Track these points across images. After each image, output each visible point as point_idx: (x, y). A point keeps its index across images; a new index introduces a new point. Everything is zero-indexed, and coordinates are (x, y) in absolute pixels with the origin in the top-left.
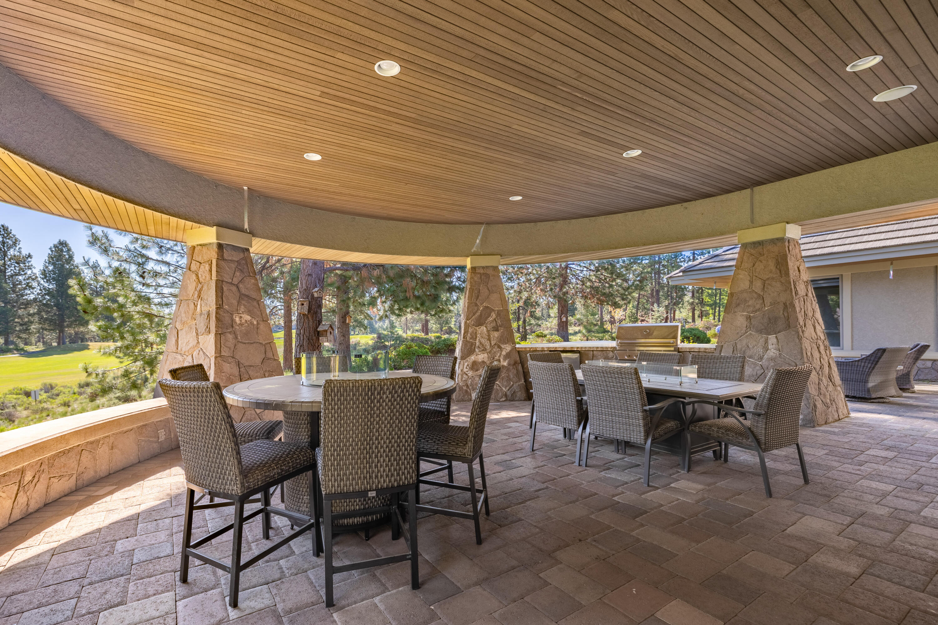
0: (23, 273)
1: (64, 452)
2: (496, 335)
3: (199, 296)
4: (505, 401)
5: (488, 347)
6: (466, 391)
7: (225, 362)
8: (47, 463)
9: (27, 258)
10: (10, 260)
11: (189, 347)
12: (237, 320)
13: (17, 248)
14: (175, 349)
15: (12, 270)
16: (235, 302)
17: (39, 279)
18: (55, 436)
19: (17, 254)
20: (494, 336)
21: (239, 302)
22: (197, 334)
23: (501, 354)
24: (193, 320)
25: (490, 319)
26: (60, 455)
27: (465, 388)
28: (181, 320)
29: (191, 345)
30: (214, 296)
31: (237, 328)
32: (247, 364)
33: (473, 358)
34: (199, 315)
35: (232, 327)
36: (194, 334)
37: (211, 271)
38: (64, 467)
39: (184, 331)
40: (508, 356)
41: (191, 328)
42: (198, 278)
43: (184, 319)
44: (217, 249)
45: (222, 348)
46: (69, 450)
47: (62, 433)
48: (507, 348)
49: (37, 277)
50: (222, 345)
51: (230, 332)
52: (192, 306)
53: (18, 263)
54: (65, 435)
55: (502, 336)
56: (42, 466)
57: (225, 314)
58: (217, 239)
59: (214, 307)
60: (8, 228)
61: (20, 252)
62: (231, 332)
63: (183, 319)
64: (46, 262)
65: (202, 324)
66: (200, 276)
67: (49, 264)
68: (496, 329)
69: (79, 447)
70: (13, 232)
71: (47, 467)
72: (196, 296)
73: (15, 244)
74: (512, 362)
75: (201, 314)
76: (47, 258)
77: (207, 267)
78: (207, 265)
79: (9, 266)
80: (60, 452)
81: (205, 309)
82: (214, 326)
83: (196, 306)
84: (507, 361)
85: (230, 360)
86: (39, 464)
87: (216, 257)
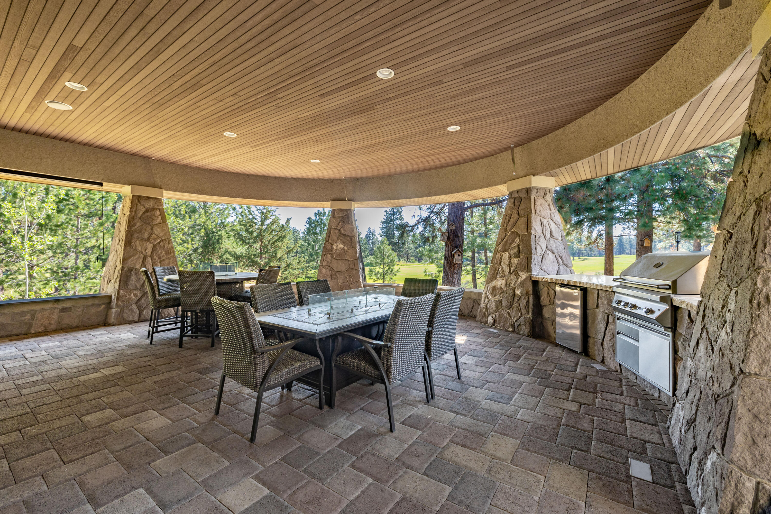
2: (516, 262)
4: (511, 332)
5: (507, 273)
6: (485, 314)
7: (324, 268)
12: (335, 247)
16: (336, 239)
20: (514, 263)
21: (338, 239)
23: (516, 281)
25: (514, 245)
27: (484, 310)
31: (334, 251)
32: (336, 270)
33: (494, 283)
40: (522, 284)
44: (331, 213)
48: (523, 276)
50: (324, 260)
55: (520, 263)
57: (329, 245)
62: (330, 253)
68: (518, 255)
74: (524, 292)
84: (520, 290)
85: (327, 267)
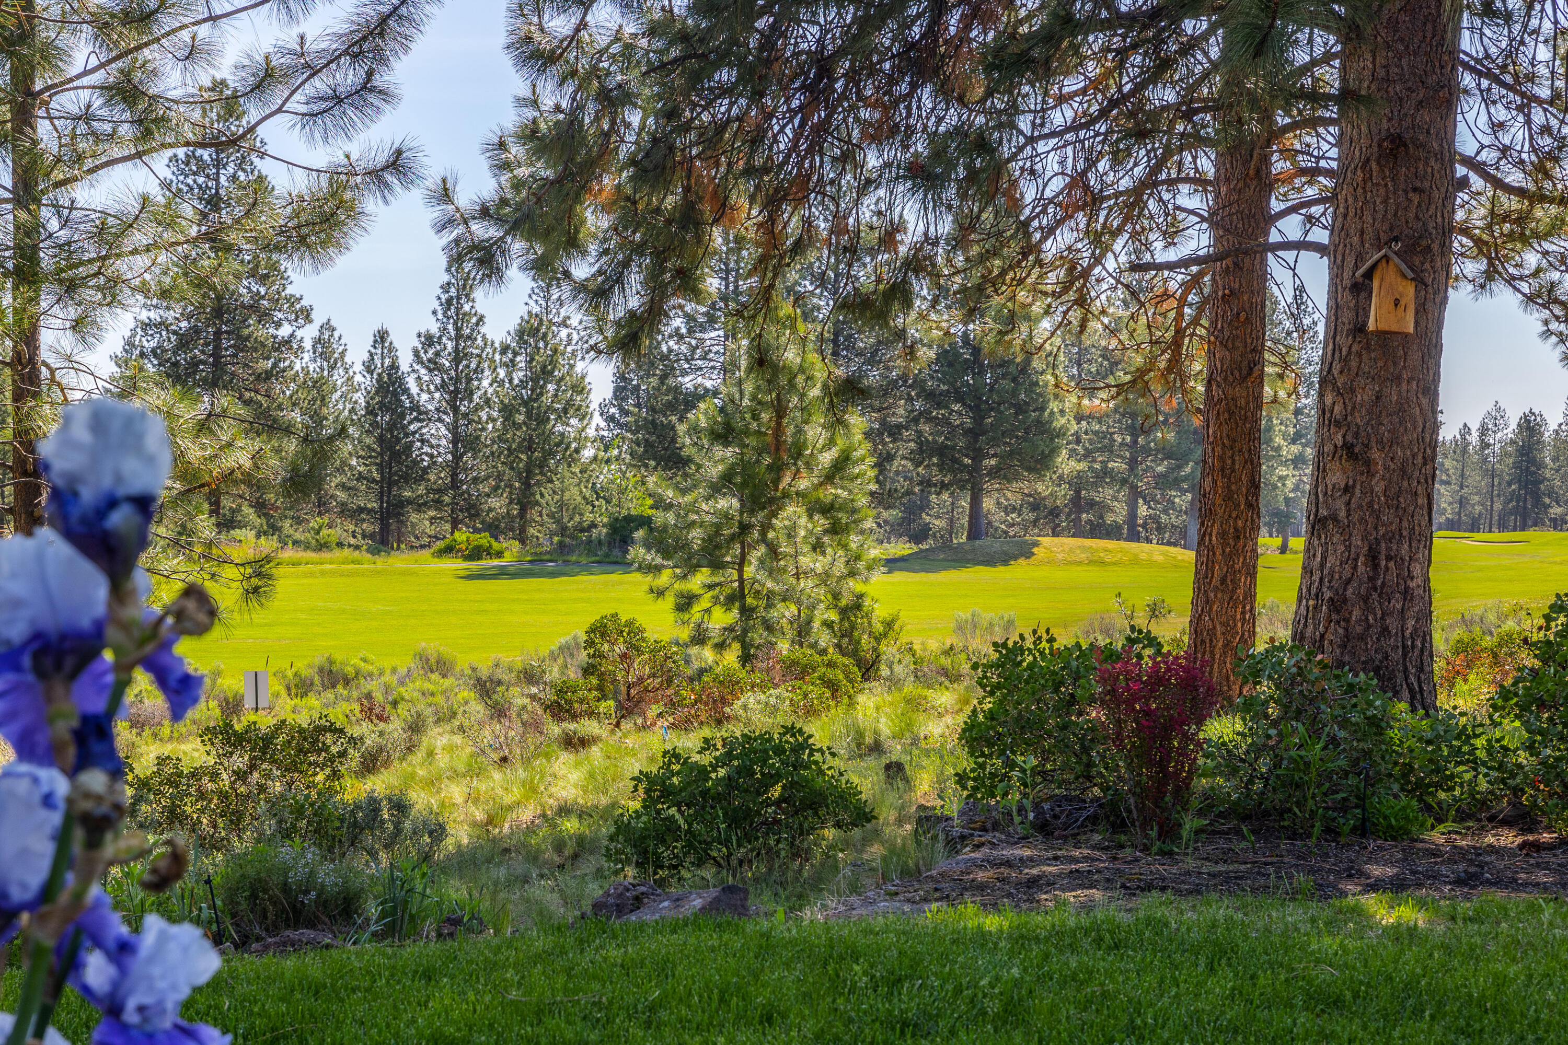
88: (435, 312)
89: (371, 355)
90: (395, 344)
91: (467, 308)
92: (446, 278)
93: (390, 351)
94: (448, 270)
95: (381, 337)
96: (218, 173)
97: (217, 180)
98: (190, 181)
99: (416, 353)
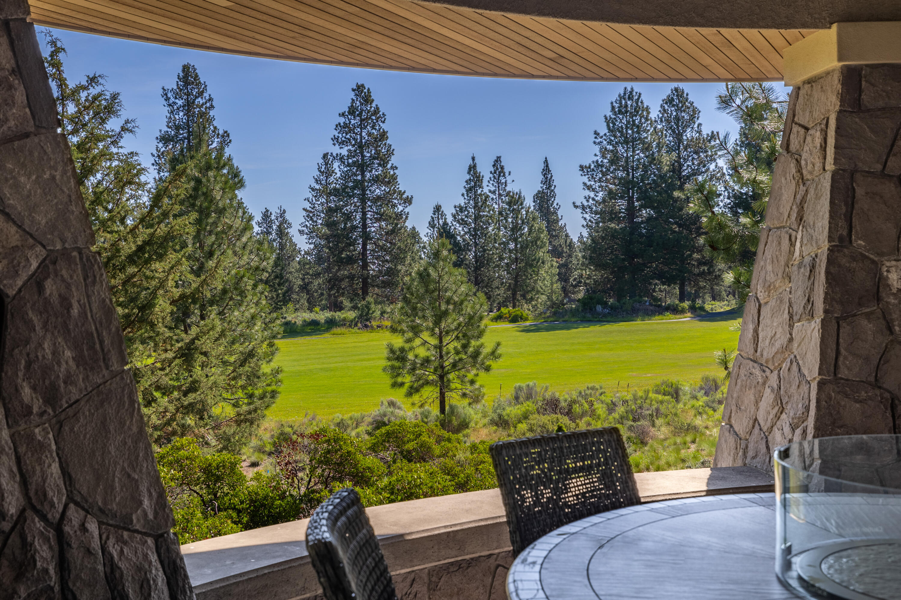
0: (703, 170)
1: (458, 565)
3: (800, 219)
7: (847, 396)
8: (426, 580)
9: (710, 141)
10: (686, 149)
11: (774, 350)
12: (894, 278)
13: (696, 126)
14: (753, 351)
15: (688, 166)
17: (727, 177)
18: (437, 532)
19: (695, 135)
22: (791, 317)
24: (787, 281)
26: (452, 569)
28: (765, 280)
29: (778, 345)
30: (827, 215)
31: (892, 300)
34: (795, 268)
35: (879, 299)
36: (786, 316)
37: (824, 148)
38: (458, 594)
39: (768, 307)
41: (781, 301)
42: (799, 170)
43: (771, 277)
44: (840, 87)
45: (841, 359)
46: (470, 563)
47: (451, 526)
49: (724, 174)
50: (843, 351)
51: (868, 316)
52: (786, 242)
53: (696, 153)
54: (457, 531)
56: (415, 585)
57: (854, 265)
58: (840, 59)
59: (825, 246)
60: (683, 92)
61: (699, 132)
62: (872, 313)
63: (768, 278)
64: (737, 144)
65: (800, 293)
66: (803, 163)
67: (741, 147)
69: (492, 560)
70: (690, 99)
71: (425, 589)
72: (794, 215)
73: (692, 118)
75: (800, 266)
76: (738, 137)
77: (818, 136)
78: (818, 133)
79: (684, 159)
80: (452, 564)
81: (810, 250)
82: (822, 296)
83: (792, 244)
86: (409, 580)
87: (837, 108)
88: (463, 195)
89: (432, 218)
90: (445, 212)
91: (479, 191)
92: (468, 177)
93: (442, 216)
94: (469, 173)
95: (438, 209)
96: (361, 132)
97: (361, 135)
98: (348, 136)
99: (454, 216)
